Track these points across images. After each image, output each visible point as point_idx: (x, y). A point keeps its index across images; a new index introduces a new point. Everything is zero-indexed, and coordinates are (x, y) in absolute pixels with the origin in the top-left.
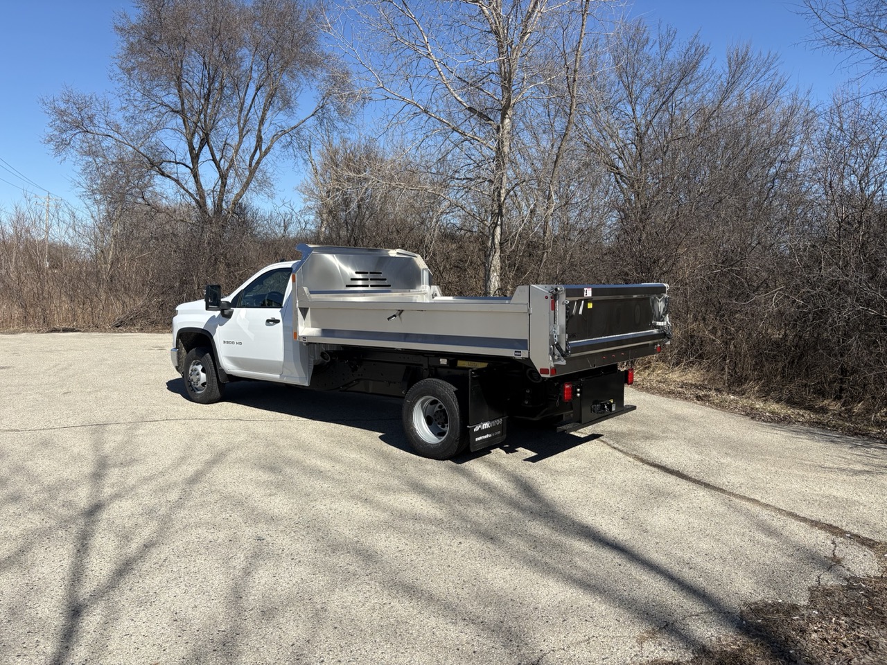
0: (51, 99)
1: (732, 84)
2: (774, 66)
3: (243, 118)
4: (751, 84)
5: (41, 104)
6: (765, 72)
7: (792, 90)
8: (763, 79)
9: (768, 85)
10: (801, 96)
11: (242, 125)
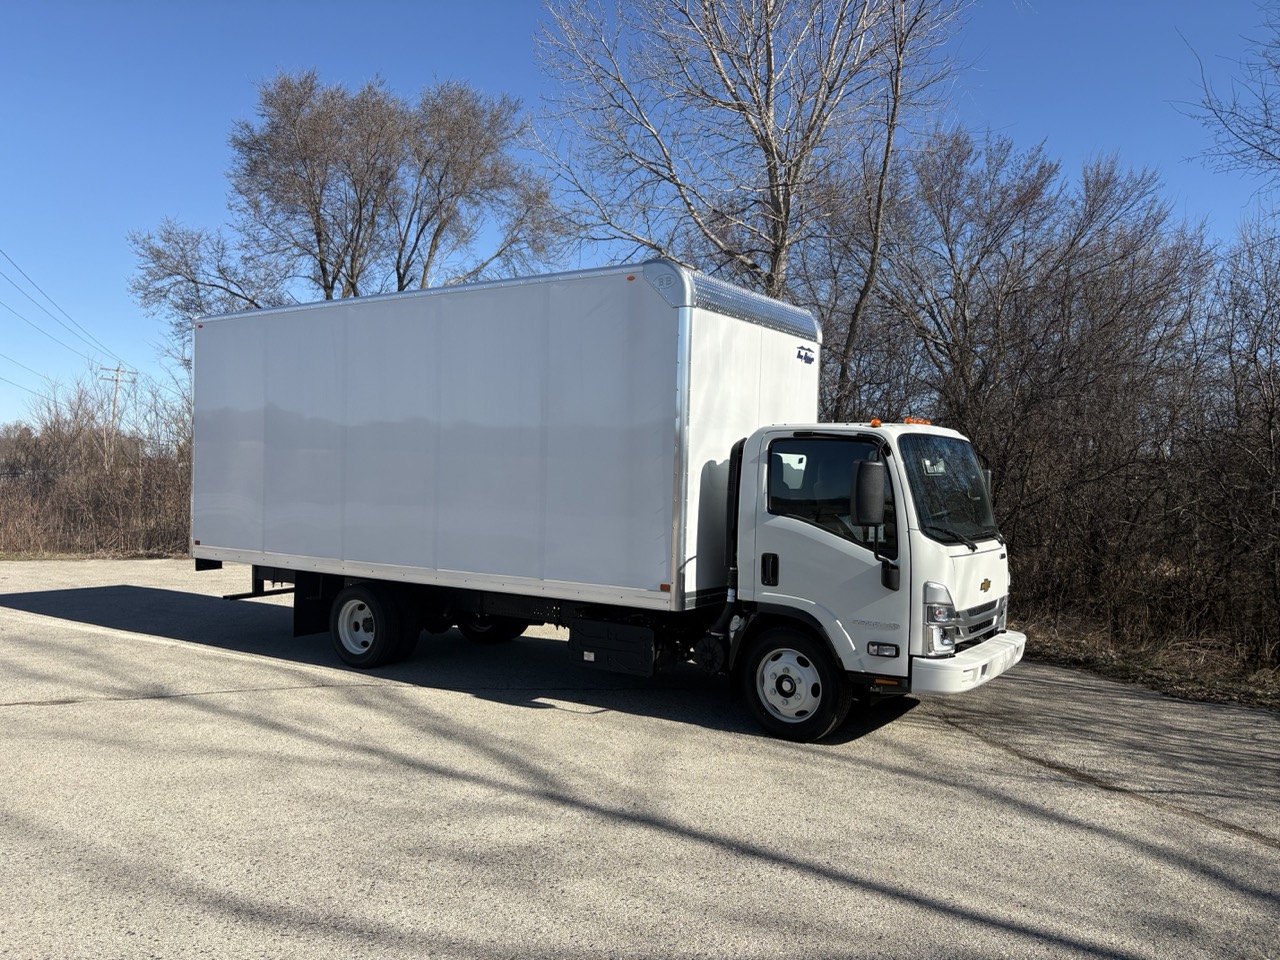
0: (145, 236)
1: (1090, 216)
2: (1151, 189)
3: (403, 261)
4: (1116, 216)
5: (130, 242)
6: (1140, 197)
7: (1178, 226)
8: (1135, 208)
9: (1144, 215)
10: (1189, 234)
11: (402, 271)
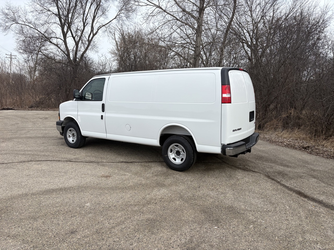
3: (85, 18)
11: (84, 21)
